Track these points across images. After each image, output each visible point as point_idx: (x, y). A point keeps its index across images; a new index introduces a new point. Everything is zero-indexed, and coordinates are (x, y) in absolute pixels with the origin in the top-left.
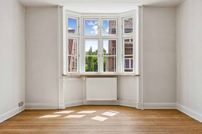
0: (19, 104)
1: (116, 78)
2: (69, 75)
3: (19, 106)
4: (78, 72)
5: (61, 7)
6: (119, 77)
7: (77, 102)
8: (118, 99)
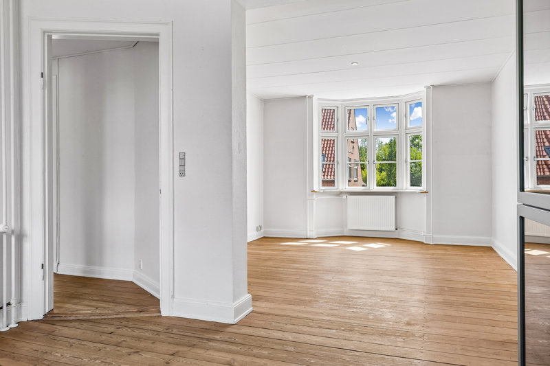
0: (257, 228)
1: (394, 197)
2: (322, 191)
3: (257, 231)
4: (336, 187)
5: (311, 97)
6: (399, 195)
7: (334, 231)
8: (396, 229)
